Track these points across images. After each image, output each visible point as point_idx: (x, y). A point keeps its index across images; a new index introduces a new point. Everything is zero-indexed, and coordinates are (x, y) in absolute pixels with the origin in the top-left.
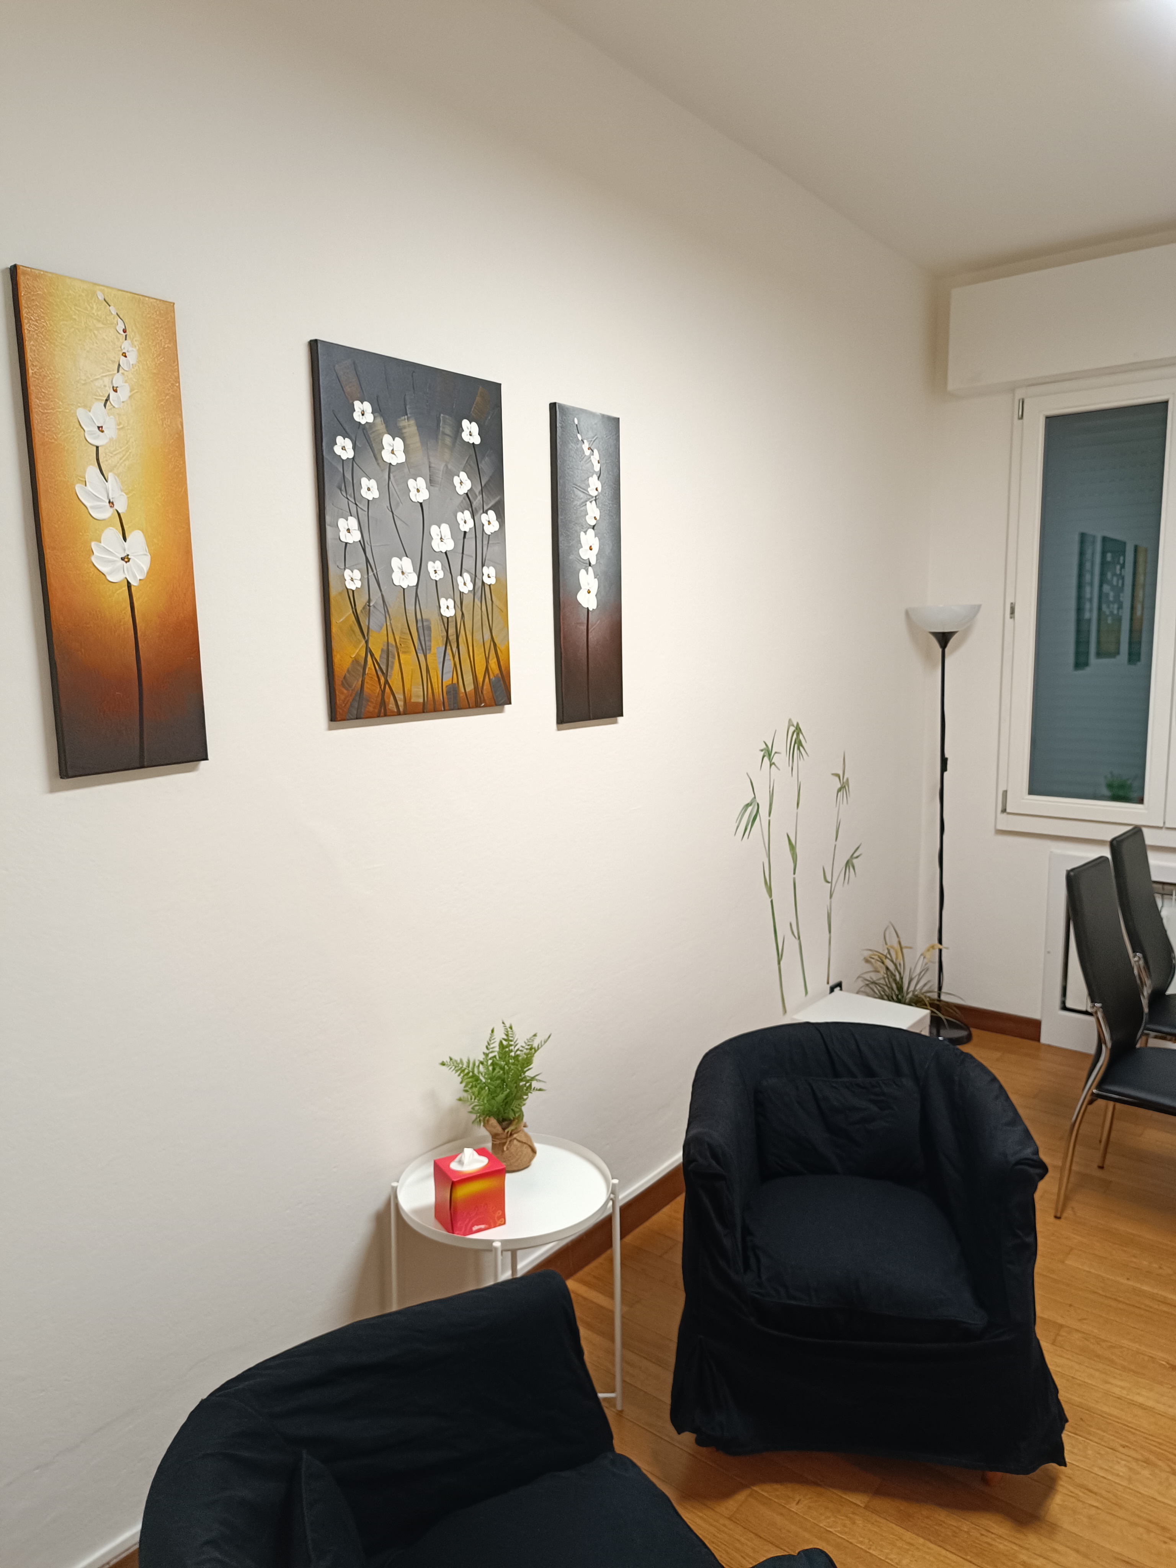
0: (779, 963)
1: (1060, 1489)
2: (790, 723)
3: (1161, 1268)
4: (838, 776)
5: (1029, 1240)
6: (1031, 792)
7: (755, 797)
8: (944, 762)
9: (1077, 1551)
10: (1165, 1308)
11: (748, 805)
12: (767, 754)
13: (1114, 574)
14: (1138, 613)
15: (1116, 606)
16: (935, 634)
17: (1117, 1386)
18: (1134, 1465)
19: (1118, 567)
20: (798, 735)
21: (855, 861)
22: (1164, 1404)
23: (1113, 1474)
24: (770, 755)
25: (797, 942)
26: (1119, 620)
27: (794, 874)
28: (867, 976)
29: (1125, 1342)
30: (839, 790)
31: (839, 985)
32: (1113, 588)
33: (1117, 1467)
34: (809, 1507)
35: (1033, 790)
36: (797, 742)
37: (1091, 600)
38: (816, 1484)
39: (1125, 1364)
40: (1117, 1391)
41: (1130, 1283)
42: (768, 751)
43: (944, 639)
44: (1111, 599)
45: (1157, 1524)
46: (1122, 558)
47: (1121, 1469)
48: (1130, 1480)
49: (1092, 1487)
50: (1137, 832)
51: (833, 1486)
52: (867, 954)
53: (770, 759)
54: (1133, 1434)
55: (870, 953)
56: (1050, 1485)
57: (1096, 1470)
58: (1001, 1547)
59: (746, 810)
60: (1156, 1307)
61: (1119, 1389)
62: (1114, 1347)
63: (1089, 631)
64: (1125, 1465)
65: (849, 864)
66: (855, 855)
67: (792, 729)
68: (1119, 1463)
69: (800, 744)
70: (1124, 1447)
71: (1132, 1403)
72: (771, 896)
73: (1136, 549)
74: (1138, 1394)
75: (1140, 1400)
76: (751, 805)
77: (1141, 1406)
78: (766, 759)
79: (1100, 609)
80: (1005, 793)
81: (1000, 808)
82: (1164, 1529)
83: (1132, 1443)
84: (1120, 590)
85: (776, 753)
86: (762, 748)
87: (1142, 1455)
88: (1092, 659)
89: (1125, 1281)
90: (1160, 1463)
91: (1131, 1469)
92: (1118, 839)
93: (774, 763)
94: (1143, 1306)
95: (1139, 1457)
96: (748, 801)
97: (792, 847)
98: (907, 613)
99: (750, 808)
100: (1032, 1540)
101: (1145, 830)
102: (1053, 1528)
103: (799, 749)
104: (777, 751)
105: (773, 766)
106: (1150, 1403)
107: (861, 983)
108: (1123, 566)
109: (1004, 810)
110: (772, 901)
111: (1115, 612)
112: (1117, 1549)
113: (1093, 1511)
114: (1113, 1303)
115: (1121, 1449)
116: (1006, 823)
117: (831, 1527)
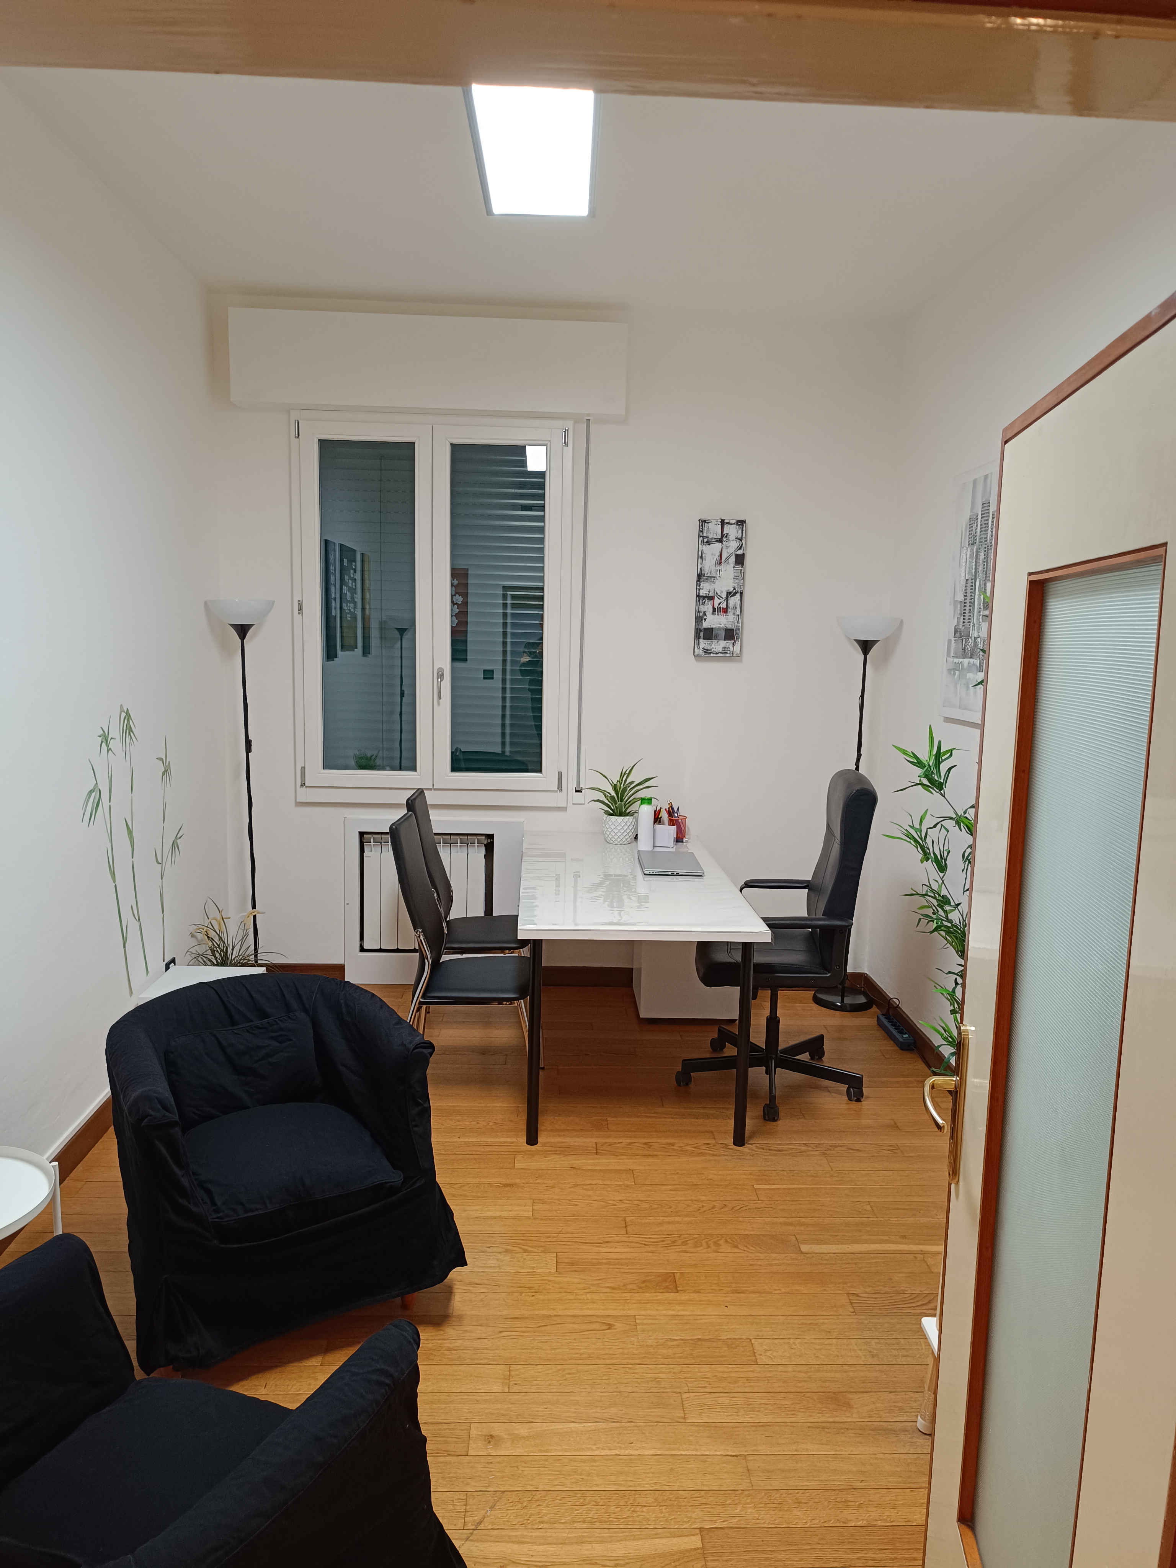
0: (124, 947)
1: (456, 1291)
2: (122, 711)
3: (478, 1123)
4: (161, 759)
5: (426, 1105)
6: (326, 766)
7: (97, 783)
8: (248, 743)
9: (481, 1325)
10: (488, 1149)
11: (91, 792)
12: (104, 740)
13: (350, 578)
14: (367, 612)
15: (352, 605)
16: (235, 626)
17: (472, 1211)
18: (499, 1256)
19: (352, 571)
20: (128, 720)
21: (178, 841)
22: (506, 1211)
23: (488, 1267)
24: (107, 741)
25: (138, 923)
26: (355, 618)
27: (132, 858)
28: (193, 950)
29: (469, 1180)
30: (163, 774)
31: (173, 961)
32: (350, 589)
33: (490, 1262)
34: (276, 1385)
35: (328, 764)
36: (128, 730)
37: (335, 599)
38: (276, 1367)
39: (473, 1194)
40: (474, 1214)
41: (462, 1140)
42: (105, 736)
43: (242, 630)
44: (349, 599)
45: (524, 1287)
46: (353, 563)
47: (492, 1262)
48: (499, 1267)
49: (477, 1281)
50: (420, 793)
51: (290, 1361)
52: (193, 929)
53: (107, 745)
54: (492, 1237)
55: (195, 927)
56: (449, 1292)
57: (476, 1269)
58: (430, 1345)
59: (90, 797)
60: (483, 1150)
61: (474, 1212)
62: (464, 1186)
63: (336, 627)
64: (494, 1259)
65: (174, 845)
66: (179, 836)
67: (123, 715)
68: (489, 1259)
69: (131, 730)
70: (489, 1247)
71: (486, 1218)
72: (114, 881)
73: (362, 555)
74: (489, 1210)
75: (490, 1214)
76: (94, 792)
77: (494, 1218)
78: (104, 744)
79: (341, 608)
80: (303, 769)
81: (299, 783)
82: (529, 1288)
83: (493, 1243)
84: (353, 591)
85: (112, 738)
86: (99, 734)
87: (502, 1248)
88: (339, 653)
89: (458, 1140)
90: (514, 1249)
91: (498, 1260)
92: (412, 799)
93: (110, 749)
94: (474, 1153)
95: (501, 1250)
96: (91, 788)
97: (130, 832)
98: (206, 603)
99: (93, 794)
100: (450, 1331)
101: (425, 791)
102: (460, 1317)
103: (130, 734)
104: (113, 737)
105: (110, 751)
106: (498, 1214)
107: (189, 958)
108: (355, 571)
109: (303, 785)
110: (116, 886)
111: (352, 610)
112: (505, 1312)
113: (482, 1296)
114: (454, 1157)
115: (488, 1250)
116: (305, 795)
117: (299, 1390)
